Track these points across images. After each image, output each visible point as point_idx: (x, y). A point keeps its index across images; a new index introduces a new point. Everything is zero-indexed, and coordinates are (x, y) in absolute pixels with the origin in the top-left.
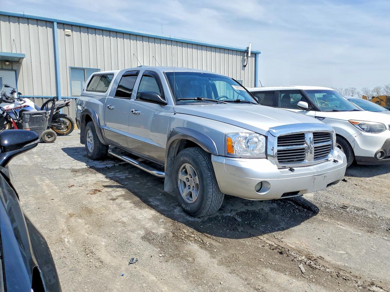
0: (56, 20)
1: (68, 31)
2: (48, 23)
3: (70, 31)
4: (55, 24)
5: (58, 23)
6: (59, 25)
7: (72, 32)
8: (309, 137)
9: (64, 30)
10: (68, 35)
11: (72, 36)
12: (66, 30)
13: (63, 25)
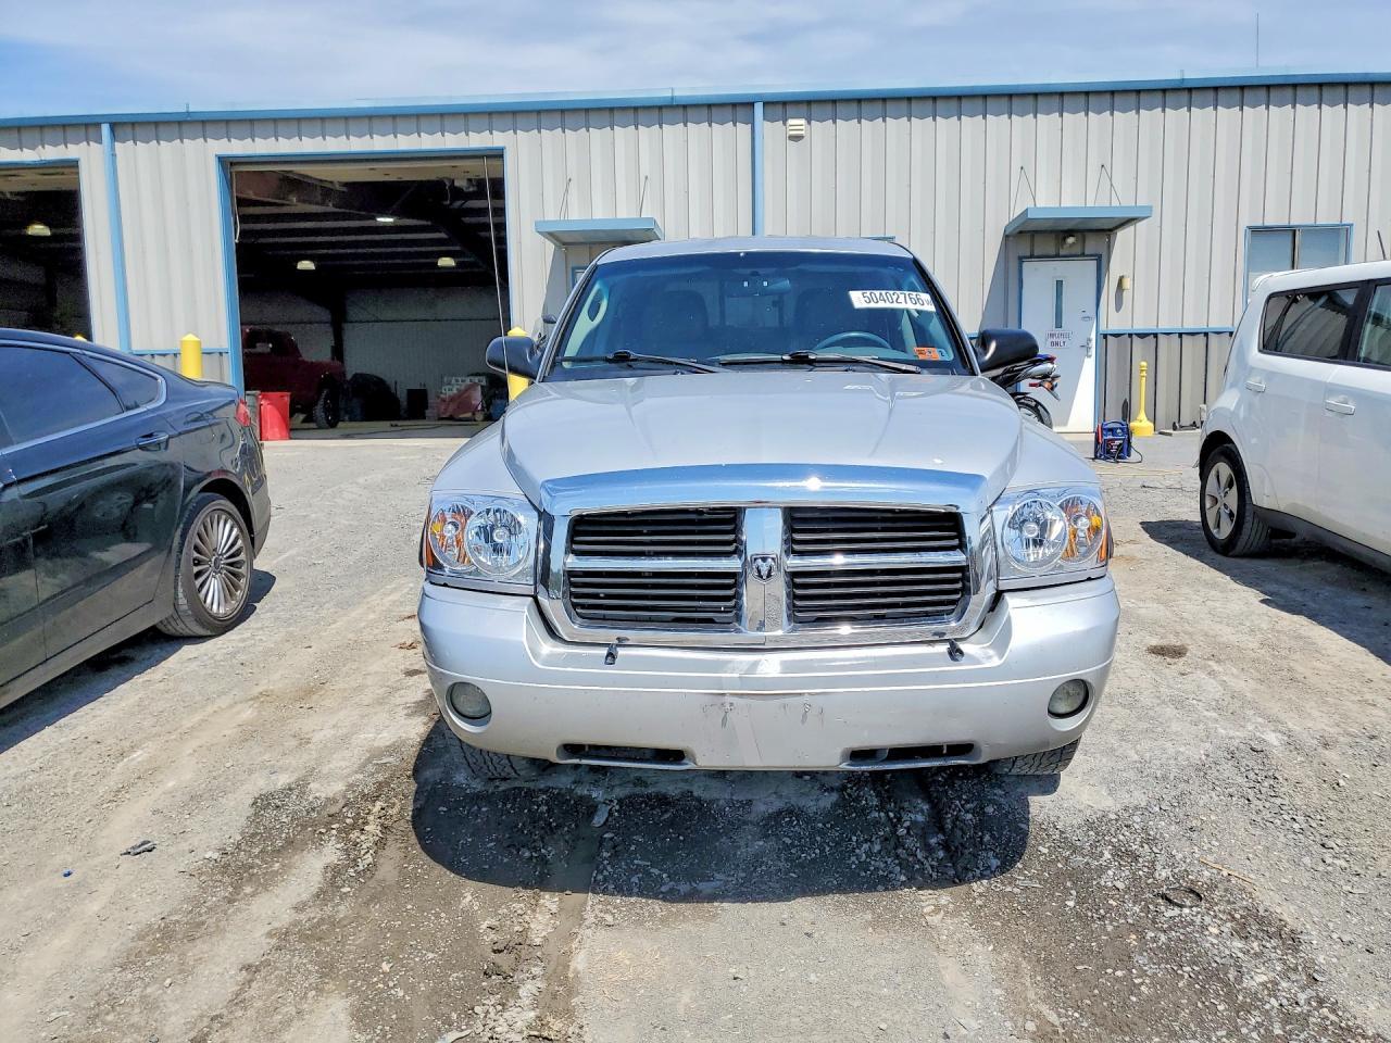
0: (759, 98)
1: (797, 124)
2: (737, 108)
3: (803, 121)
4: (759, 108)
5: (766, 104)
6: (770, 109)
7: (809, 123)
8: (764, 535)
9: (785, 124)
10: (797, 138)
11: (807, 138)
12: (791, 122)
13: (781, 106)
